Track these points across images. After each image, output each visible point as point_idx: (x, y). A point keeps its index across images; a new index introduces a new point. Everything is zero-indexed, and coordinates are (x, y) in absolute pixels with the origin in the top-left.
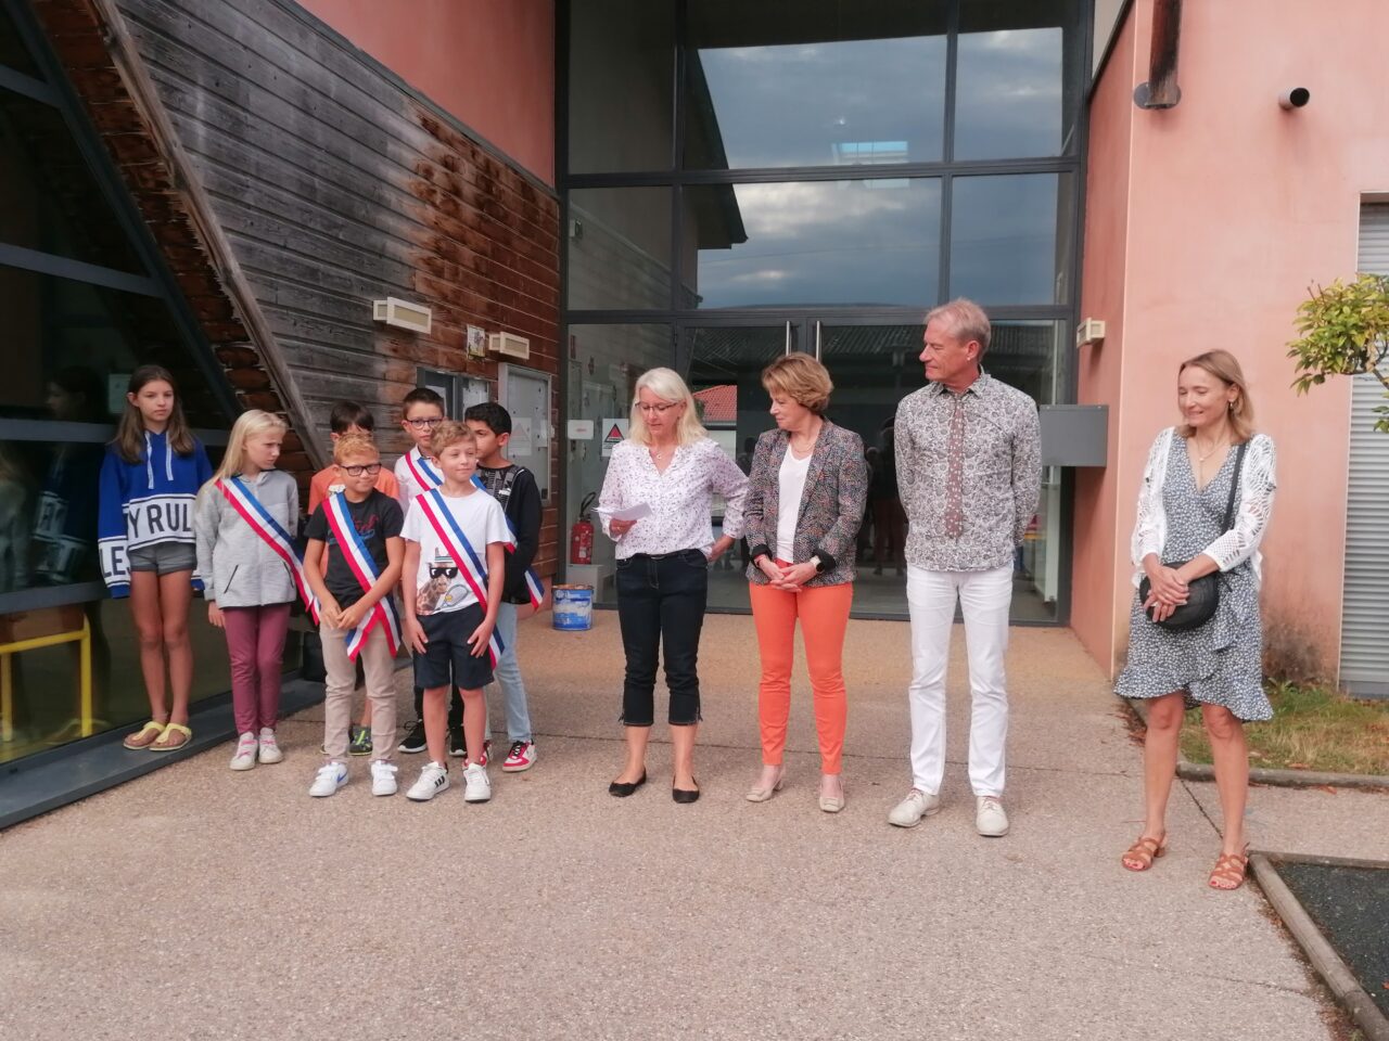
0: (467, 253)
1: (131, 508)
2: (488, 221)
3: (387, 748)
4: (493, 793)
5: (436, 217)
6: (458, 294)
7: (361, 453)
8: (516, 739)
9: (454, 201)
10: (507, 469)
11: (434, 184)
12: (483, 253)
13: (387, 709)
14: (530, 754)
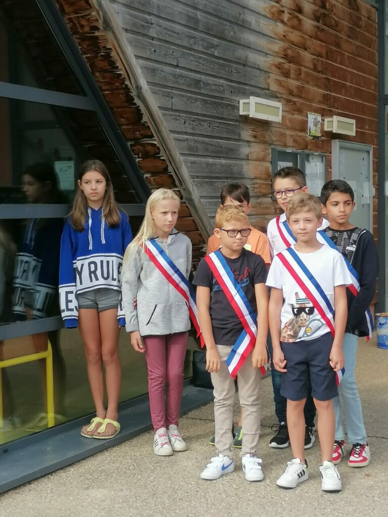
0: (307, 57)
1: (78, 264)
2: (323, 30)
3: (255, 444)
4: (343, 485)
5: (285, 32)
6: (301, 89)
7: (238, 220)
8: (355, 442)
9: (297, 17)
10: (352, 231)
11: (282, 6)
12: (319, 55)
13: (255, 414)
14: (366, 453)
